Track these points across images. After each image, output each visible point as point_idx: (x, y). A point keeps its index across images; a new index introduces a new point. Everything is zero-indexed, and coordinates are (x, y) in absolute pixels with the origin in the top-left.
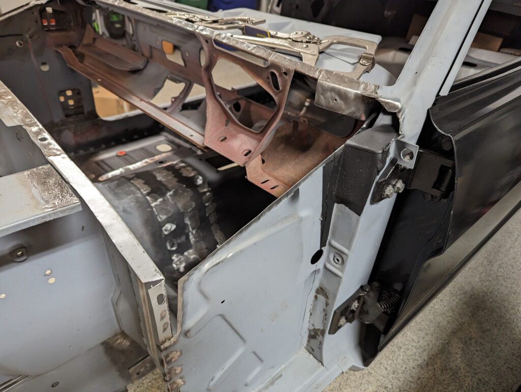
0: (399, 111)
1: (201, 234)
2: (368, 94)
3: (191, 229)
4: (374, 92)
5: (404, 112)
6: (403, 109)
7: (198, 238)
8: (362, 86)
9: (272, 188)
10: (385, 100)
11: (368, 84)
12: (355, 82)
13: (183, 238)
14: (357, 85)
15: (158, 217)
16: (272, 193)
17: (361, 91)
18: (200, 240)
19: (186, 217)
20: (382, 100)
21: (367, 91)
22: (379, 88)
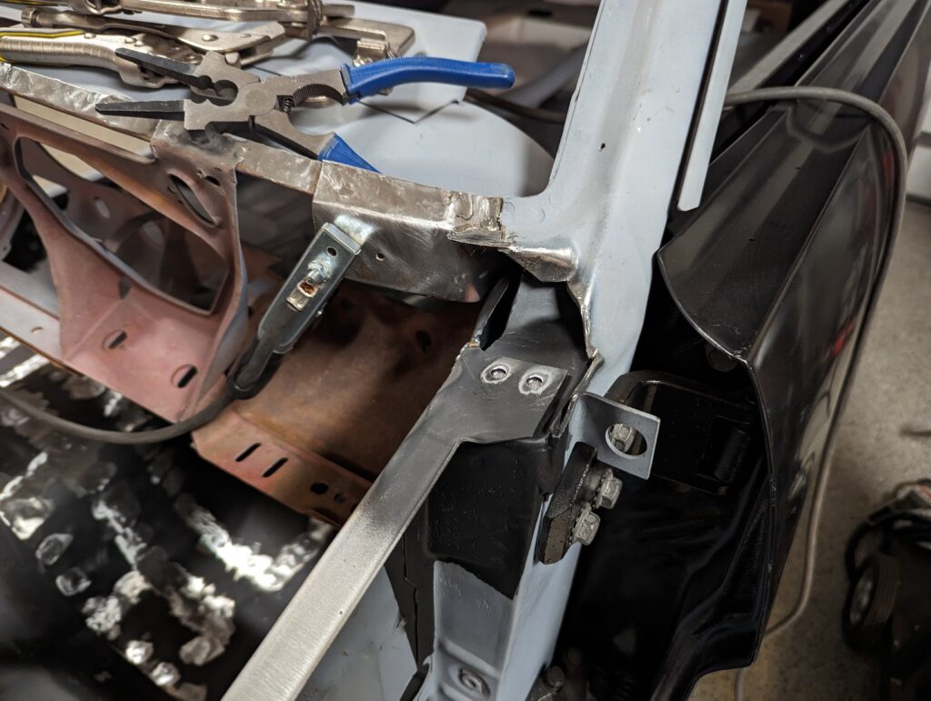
0: (576, 280)
1: (150, 530)
2: (475, 233)
3: (119, 528)
4: (489, 221)
5: (588, 281)
6: (583, 271)
7: (143, 541)
8: (452, 206)
9: (268, 474)
10: (527, 250)
11: (467, 198)
12: (428, 196)
13: (102, 557)
14: (435, 207)
15: (14, 530)
16: (270, 493)
17: (450, 224)
18: (149, 546)
19: (97, 505)
20: (517, 251)
21: (467, 220)
22: (505, 205)
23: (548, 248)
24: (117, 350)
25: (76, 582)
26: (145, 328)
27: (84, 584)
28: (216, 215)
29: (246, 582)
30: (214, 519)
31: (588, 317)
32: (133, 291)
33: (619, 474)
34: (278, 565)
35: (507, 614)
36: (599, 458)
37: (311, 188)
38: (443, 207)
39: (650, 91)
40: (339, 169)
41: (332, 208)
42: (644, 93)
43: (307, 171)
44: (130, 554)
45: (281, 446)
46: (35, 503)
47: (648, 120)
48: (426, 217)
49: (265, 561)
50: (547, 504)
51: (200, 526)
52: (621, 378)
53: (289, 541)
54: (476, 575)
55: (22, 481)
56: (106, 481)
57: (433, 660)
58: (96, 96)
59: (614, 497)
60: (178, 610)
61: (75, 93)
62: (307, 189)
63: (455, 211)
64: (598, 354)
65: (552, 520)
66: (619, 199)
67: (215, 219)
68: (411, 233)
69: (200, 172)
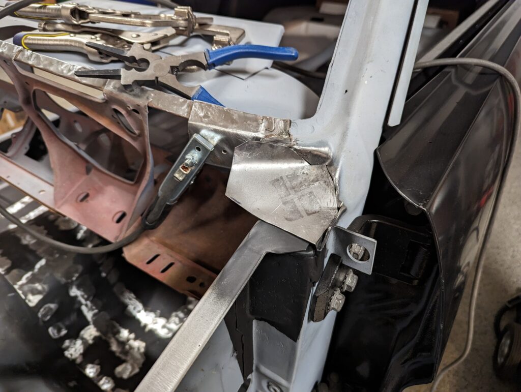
0: (331, 164)
1: (100, 303)
2: (276, 139)
3: (83, 301)
4: (283, 132)
5: (338, 165)
6: (335, 159)
7: (96, 309)
8: (263, 124)
9: (163, 271)
10: (304, 148)
11: (272, 120)
12: (250, 119)
13: (74, 317)
14: (254, 125)
15: (27, 301)
16: (165, 281)
17: (262, 134)
18: (100, 311)
19: (72, 288)
20: (298, 148)
21: (271, 132)
22: (292, 124)
23: (315, 147)
24: (84, 203)
25: (59, 331)
26: (99, 191)
27: (64, 332)
28: (137, 129)
29: (152, 332)
30: (134, 297)
31: (337, 185)
32: (93, 171)
33: (356, 272)
34: (170, 323)
35: (294, 350)
36: (343, 263)
37: (187, 115)
38: (258, 125)
39: (372, 61)
40: (203, 105)
41: (199, 125)
42: (368, 63)
43: (186, 106)
44: (89, 315)
45: (171, 256)
46: (38, 286)
47: (371, 77)
48: (249, 130)
49: (162, 321)
50: (315, 288)
51: (127, 301)
52: (357, 219)
53: (176, 310)
54: (275, 327)
55: (32, 275)
56: (77, 275)
57: (253, 376)
58: (75, 67)
59: (353, 285)
60: (114, 347)
61: (64, 66)
62: (185, 115)
63: (264, 126)
64: (343, 205)
65: (318, 297)
66: (355, 120)
67: (137, 132)
68: (241, 139)
69: (129, 107)
